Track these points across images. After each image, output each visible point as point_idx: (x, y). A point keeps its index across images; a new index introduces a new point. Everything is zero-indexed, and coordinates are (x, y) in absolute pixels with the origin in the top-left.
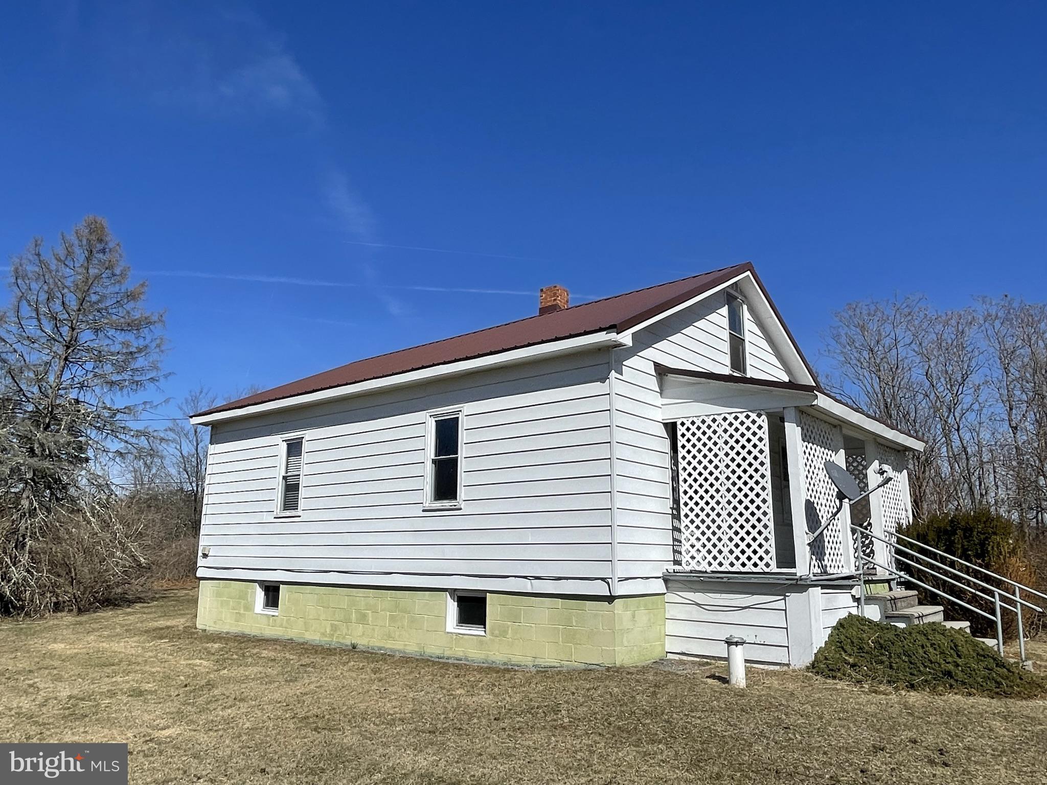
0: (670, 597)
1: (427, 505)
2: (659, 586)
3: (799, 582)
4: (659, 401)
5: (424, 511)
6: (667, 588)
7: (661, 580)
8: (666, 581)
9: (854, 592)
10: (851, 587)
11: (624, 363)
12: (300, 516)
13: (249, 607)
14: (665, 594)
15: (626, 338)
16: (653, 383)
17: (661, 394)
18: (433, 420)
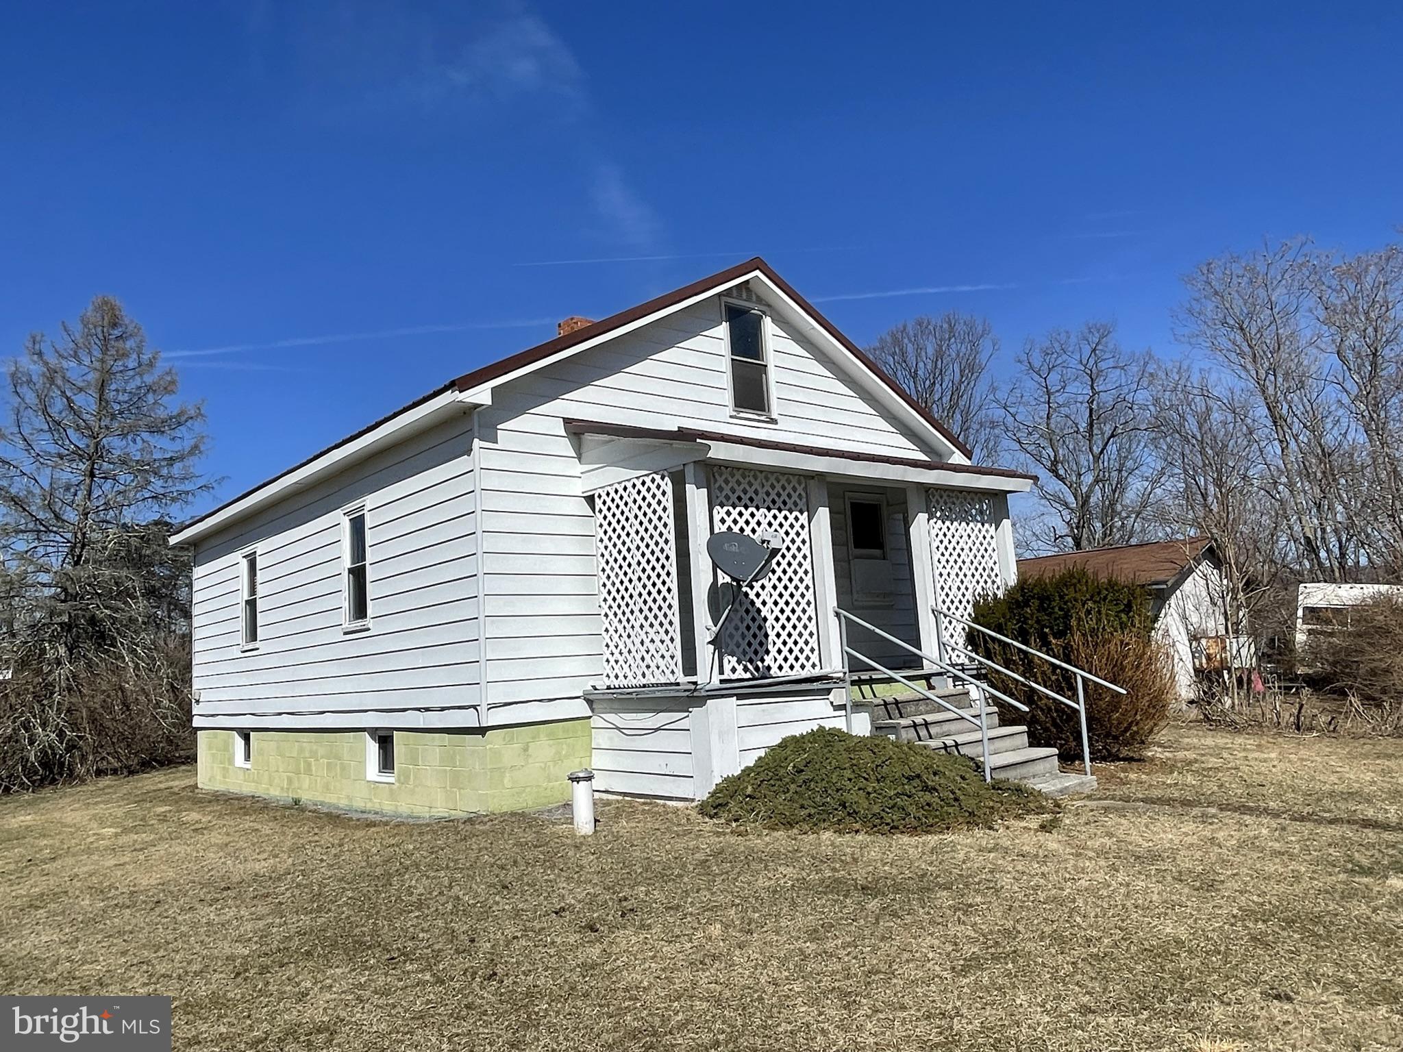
0: (596, 721)
1: (347, 625)
2: (582, 709)
3: (695, 694)
4: (577, 468)
5: (346, 633)
6: (592, 710)
7: (581, 701)
8: (590, 702)
9: (831, 697)
10: (829, 691)
11: (499, 427)
12: (257, 649)
13: (231, 760)
14: (590, 717)
15: (481, 395)
16: (566, 447)
17: (579, 457)
18: (347, 519)
